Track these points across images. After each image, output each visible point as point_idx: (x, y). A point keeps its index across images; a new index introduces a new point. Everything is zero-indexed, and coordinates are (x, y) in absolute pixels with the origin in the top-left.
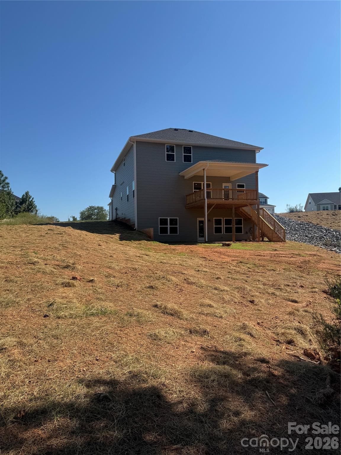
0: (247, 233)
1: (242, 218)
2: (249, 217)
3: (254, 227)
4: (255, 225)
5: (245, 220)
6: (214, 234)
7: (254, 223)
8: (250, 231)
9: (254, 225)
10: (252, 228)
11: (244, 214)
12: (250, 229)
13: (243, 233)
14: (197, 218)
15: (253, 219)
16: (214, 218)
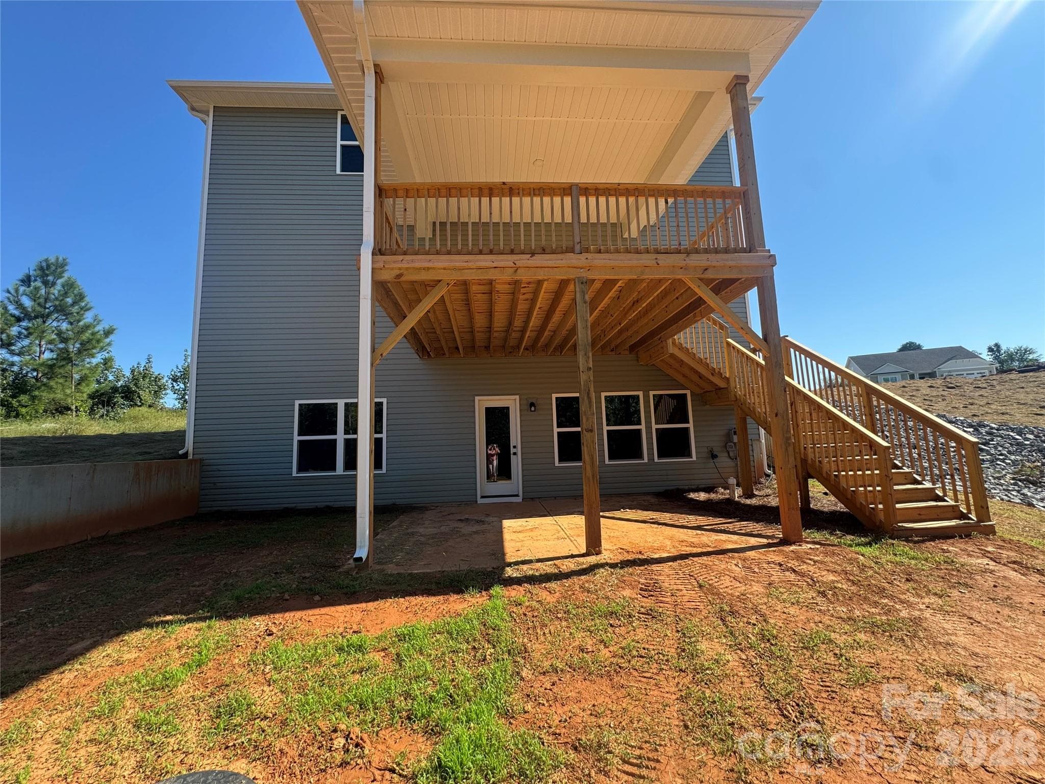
0: (714, 456)
1: (688, 392)
2: (716, 380)
3: (745, 429)
4: (749, 420)
5: (701, 398)
6: (557, 464)
7: (745, 413)
8: (725, 447)
9: (744, 421)
10: (735, 433)
11: (692, 369)
12: (728, 437)
13: (694, 458)
14: (477, 398)
15: (739, 389)
16: (554, 396)
